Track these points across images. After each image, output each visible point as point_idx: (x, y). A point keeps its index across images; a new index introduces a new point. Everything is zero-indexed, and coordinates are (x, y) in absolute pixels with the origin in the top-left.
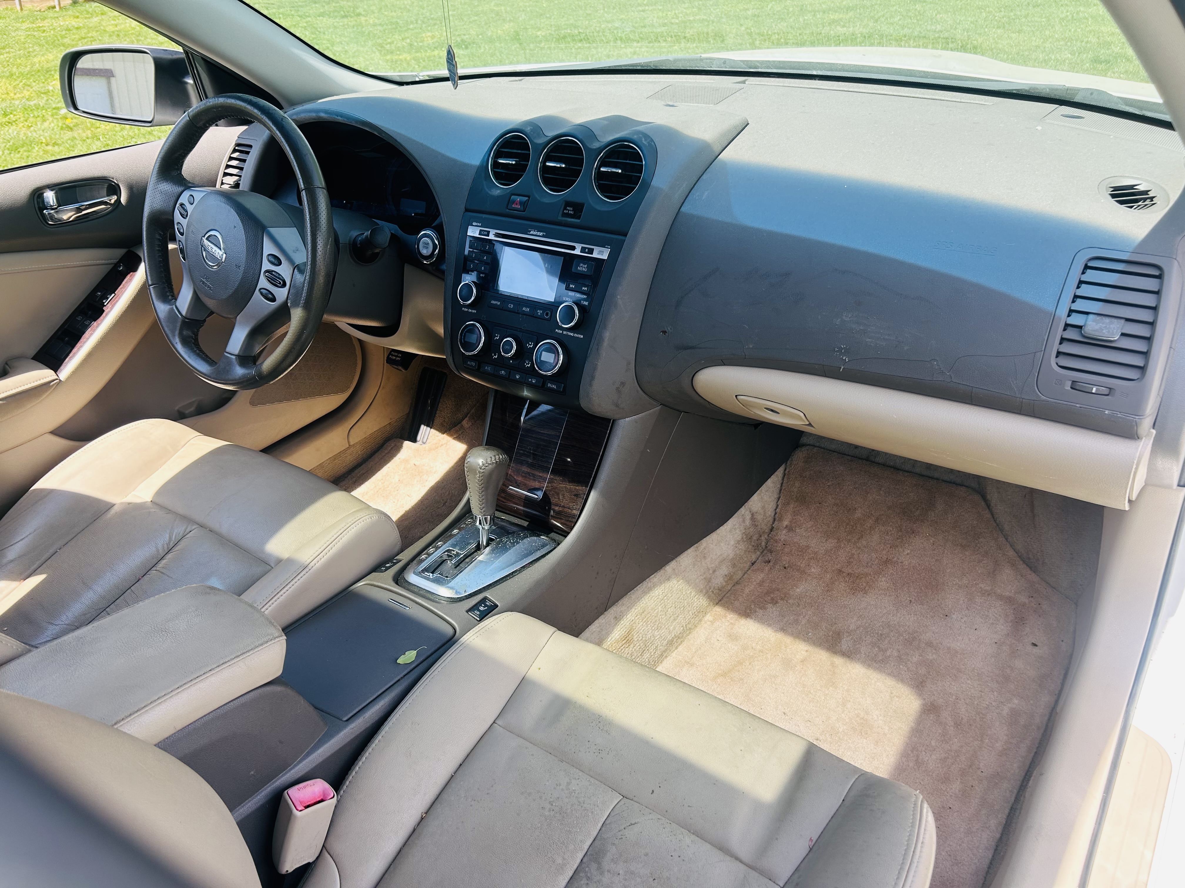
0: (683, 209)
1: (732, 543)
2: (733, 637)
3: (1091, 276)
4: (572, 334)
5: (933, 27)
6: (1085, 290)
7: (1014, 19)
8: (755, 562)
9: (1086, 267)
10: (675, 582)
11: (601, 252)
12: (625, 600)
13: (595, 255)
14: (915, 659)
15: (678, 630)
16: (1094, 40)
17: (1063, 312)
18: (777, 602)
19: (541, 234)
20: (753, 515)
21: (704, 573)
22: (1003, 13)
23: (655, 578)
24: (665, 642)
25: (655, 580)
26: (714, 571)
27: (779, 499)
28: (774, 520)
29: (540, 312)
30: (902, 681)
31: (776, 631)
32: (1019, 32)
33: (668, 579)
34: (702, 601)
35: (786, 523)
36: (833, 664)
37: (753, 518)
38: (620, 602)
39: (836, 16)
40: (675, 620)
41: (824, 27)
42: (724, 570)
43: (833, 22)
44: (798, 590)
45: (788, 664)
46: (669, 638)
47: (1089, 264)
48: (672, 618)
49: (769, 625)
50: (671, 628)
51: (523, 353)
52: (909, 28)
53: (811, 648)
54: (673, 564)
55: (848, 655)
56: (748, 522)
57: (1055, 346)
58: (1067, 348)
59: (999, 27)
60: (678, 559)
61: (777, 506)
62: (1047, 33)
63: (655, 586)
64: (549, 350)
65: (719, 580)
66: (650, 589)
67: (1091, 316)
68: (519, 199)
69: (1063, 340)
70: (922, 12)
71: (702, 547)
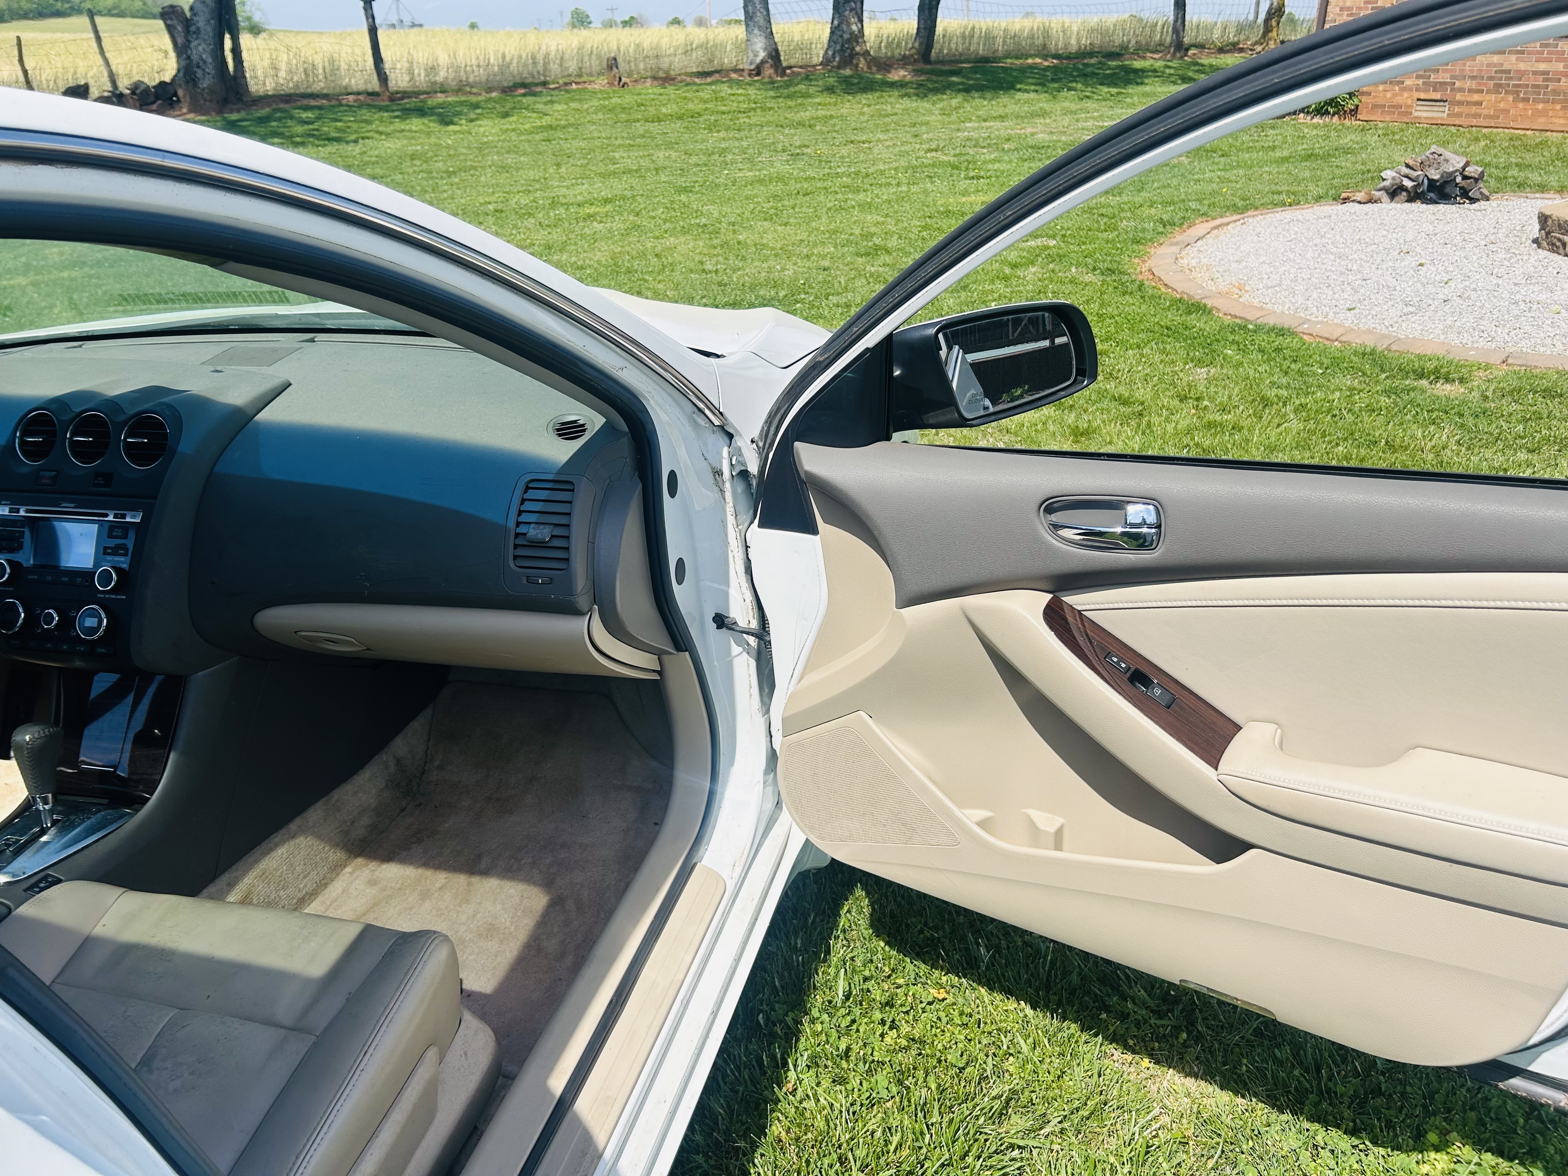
0: (216, 469)
1: (374, 791)
2: (372, 883)
3: (531, 494)
4: (114, 597)
5: (698, 221)
6: (527, 506)
7: (782, 211)
8: (405, 808)
9: (527, 488)
10: (302, 838)
11: (134, 517)
12: (240, 865)
13: (128, 519)
14: (548, 861)
15: (310, 887)
16: (857, 232)
17: (511, 524)
18: (423, 840)
19: (72, 505)
20: (398, 760)
21: (340, 826)
22: (771, 204)
23: (276, 838)
24: (295, 901)
25: (277, 840)
26: (353, 822)
27: (429, 740)
28: (426, 762)
29: (79, 580)
30: (535, 883)
31: (417, 868)
32: (785, 225)
33: (294, 836)
34: (339, 855)
35: (437, 763)
36: (469, 884)
37: (398, 762)
38: (234, 867)
39: (591, 210)
40: (305, 877)
41: (578, 222)
42: (366, 821)
43: (590, 217)
44: (447, 825)
45: (425, 895)
46: (300, 895)
47: (530, 485)
48: (302, 876)
49: (411, 864)
50: (301, 886)
51: (67, 622)
52: (672, 222)
53: (450, 875)
54: (298, 821)
55: (485, 873)
56: (392, 768)
57: (511, 552)
58: (521, 552)
59: (765, 220)
60: (304, 815)
61: (428, 748)
62: (814, 224)
63: (276, 846)
64: (92, 616)
65: (359, 831)
66: (271, 850)
67: (532, 525)
68: (48, 474)
69: (516, 546)
70: (686, 204)
71: (336, 797)
